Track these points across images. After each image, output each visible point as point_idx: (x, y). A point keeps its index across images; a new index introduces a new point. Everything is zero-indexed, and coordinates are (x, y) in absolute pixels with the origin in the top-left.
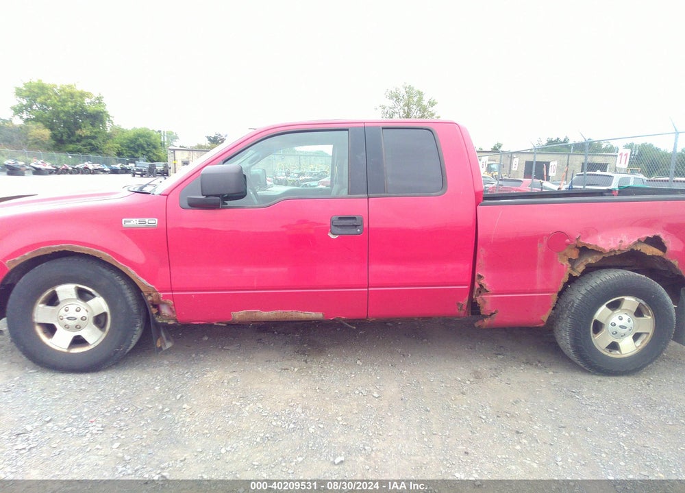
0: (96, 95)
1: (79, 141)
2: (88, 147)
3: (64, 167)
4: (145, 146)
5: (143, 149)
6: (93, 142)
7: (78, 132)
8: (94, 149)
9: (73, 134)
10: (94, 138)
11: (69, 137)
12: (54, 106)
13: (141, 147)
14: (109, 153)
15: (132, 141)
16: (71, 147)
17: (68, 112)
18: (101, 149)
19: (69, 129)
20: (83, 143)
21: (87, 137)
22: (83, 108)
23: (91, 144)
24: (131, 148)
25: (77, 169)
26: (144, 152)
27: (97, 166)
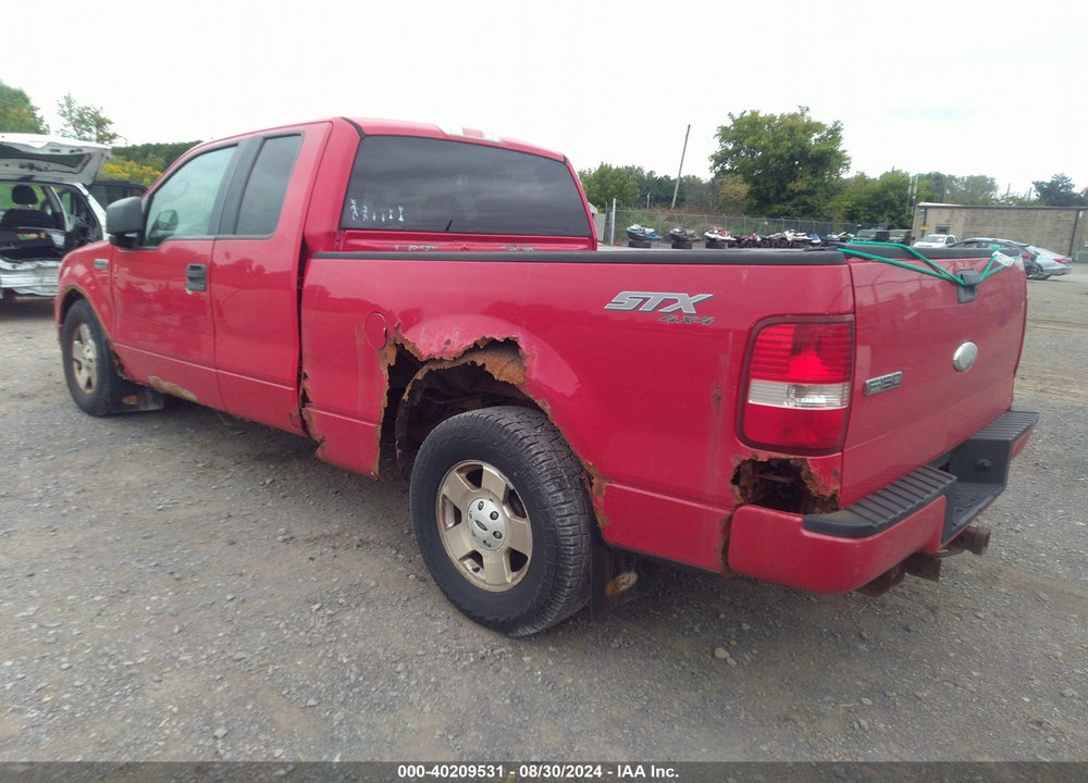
0: (830, 125)
1: (789, 198)
2: (801, 208)
3: (751, 238)
4: (897, 203)
5: (894, 208)
6: (809, 200)
7: (791, 186)
8: (809, 211)
9: (784, 188)
10: (810, 193)
11: (778, 192)
12: (764, 148)
13: (890, 205)
14: (830, 216)
15: (877, 196)
16: (777, 208)
17: (781, 156)
18: (819, 210)
19: (781, 181)
20: (795, 201)
21: (801, 193)
22: (803, 149)
23: (805, 203)
24: (874, 207)
25: (770, 240)
26: (893, 214)
27: (802, 236)
